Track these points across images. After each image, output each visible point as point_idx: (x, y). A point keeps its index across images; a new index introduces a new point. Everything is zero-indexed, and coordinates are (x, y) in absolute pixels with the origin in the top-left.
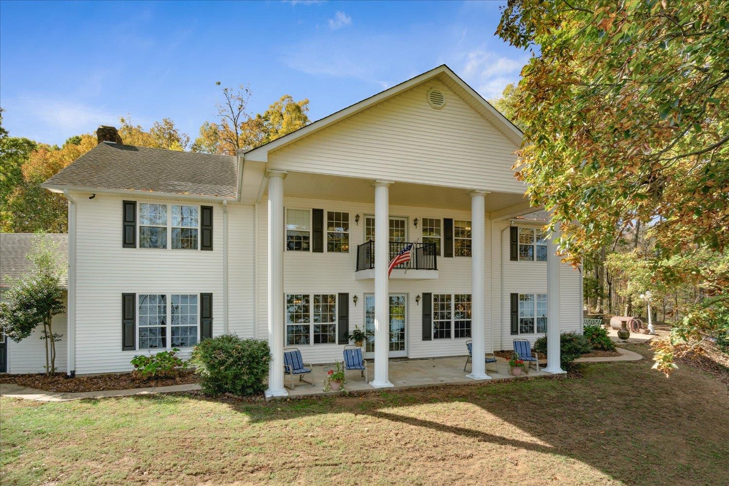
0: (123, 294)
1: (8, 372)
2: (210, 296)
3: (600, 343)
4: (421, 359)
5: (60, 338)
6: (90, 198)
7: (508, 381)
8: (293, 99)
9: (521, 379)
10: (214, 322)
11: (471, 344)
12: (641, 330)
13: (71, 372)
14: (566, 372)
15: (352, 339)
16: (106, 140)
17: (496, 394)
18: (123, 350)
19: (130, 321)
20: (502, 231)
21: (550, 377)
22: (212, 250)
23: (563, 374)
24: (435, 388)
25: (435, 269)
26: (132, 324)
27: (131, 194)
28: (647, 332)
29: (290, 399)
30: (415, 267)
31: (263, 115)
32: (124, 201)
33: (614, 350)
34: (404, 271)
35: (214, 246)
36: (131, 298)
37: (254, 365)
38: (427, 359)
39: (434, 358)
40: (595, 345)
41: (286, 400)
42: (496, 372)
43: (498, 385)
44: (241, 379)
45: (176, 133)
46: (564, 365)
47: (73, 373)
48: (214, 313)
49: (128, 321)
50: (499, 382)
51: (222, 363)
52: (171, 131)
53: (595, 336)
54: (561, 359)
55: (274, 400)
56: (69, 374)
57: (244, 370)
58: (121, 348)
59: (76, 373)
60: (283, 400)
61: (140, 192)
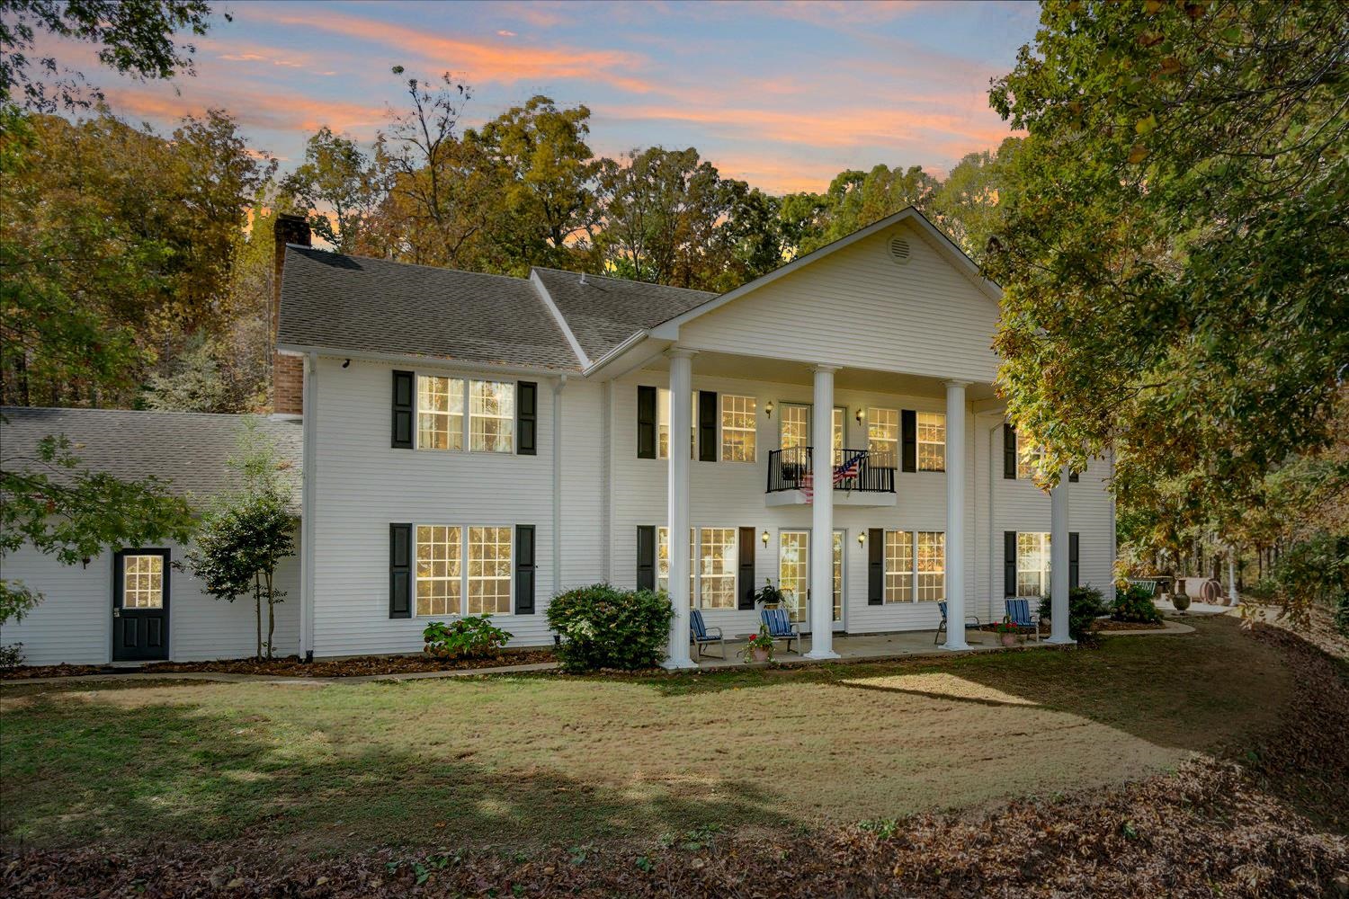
0: (392, 525)
1: (170, 659)
2: (532, 529)
3: (1138, 612)
4: (866, 635)
5: (281, 598)
6: (345, 366)
7: (996, 651)
8: (555, 106)
9: (1015, 650)
10: (536, 573)
11: (945, 604)
12: (1220, 600)
13: (307, 652)
14: (1076, 642)
15: (760, 601)
16: (291, 242)
17: (978, 664)
18: (391, 617)
19: (404, 569)
20: (992, 431)
21: (1054, 648)
22: (535, 454)
23: (1072, 645)
24: (899, 660)
25: (892, 490)
26: (405, 575)
27: (405, 361)
28: (1227, 603)
29: (702, 671)
30: (858, 487)
31: (479, 132)
32: (394, 372)
33: (1159, 623)
34: (846, 492)
35: (538, 447)
36: (405, 531)
37: (655, 622)
38: (875, 634)
39: (886, 634)
40: (1131, 615)
41: (696, 673)
42: (981, 644)
43: (983, 657)
44: (636, 642)
45: (242, 146)
46: (1074, 631)
47: (310, 655)
48: (537, 558)
49: (399, 569)
50: (983, 653)
51: (612, 618)
52: (230, 142)
53: (1131, 601)
54: (1070, 623)
55: (679, 672)
56: (303, 656)
57: (643, 629)
58: (388, 614)
59: (314, 655)
60: (692, 672)
61: (417, 357)
